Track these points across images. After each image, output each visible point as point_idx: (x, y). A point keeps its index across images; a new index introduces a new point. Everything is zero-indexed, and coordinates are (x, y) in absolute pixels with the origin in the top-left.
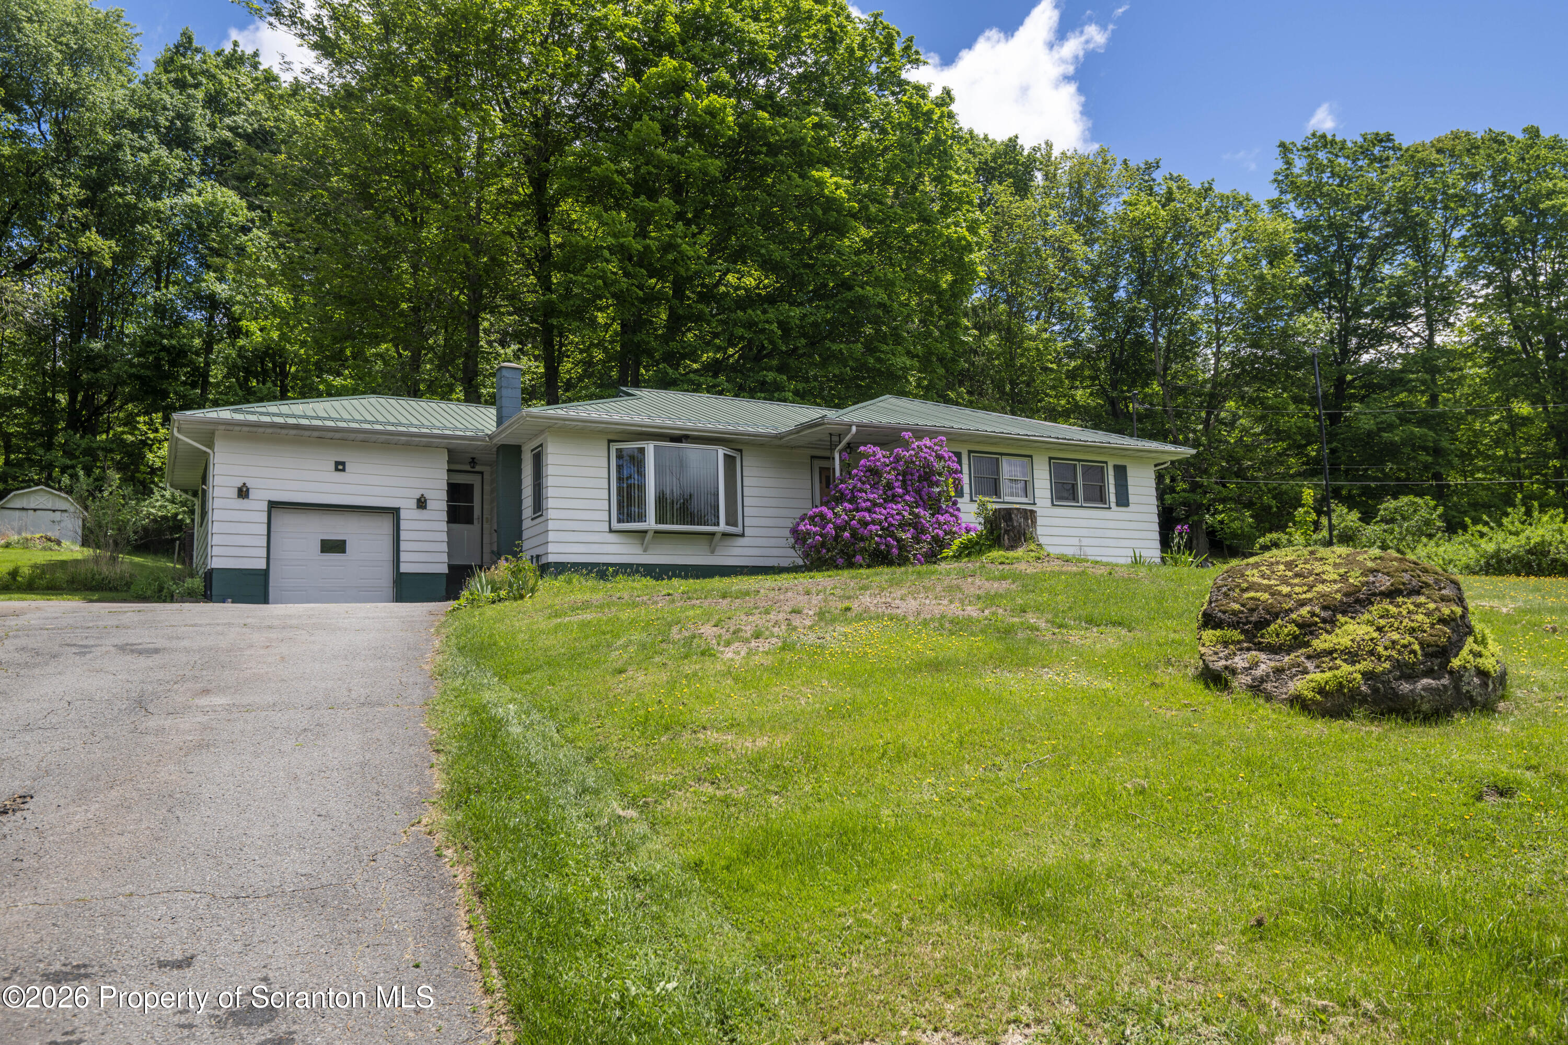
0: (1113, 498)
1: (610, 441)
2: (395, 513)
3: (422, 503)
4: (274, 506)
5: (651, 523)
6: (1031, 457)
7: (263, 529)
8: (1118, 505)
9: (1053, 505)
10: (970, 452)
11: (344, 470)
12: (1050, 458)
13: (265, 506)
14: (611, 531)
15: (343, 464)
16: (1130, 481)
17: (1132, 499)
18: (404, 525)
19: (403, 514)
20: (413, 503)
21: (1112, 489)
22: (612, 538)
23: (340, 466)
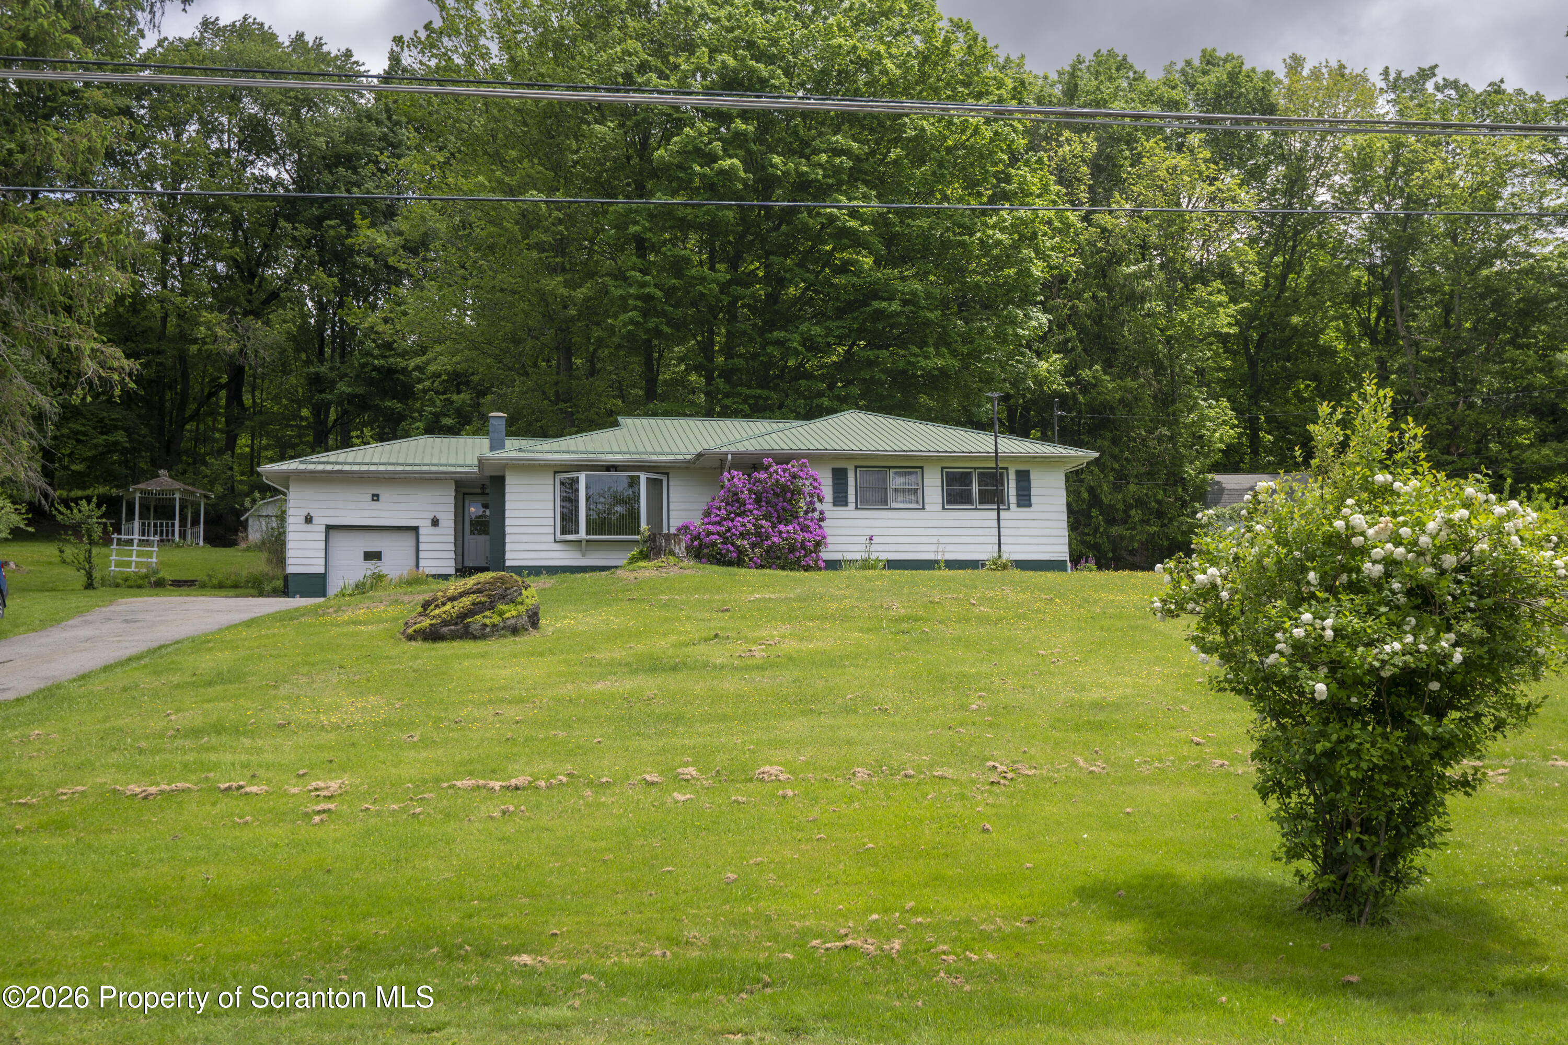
0: (1013, 500)
1: (555, 472)
2: (415, 529)
3: (435, 522)
4: (329, 528)
5: (582, 535)
6: (922, 468)
7: (322, 545)
8: (1019, 505)
9: (944, 508)
10: (856, 467)
11: (378, 500)
12: (943, 468)
13: (323, 529)
14: (556, 541)
15: (378, 496)
16: (1033, 483)
17: (1034, 500)
18: (422, 539)
19: (421, 531)
20: (429, 523)
21: (1013, 492)
22: (557, 546)
23: (376, 498)
